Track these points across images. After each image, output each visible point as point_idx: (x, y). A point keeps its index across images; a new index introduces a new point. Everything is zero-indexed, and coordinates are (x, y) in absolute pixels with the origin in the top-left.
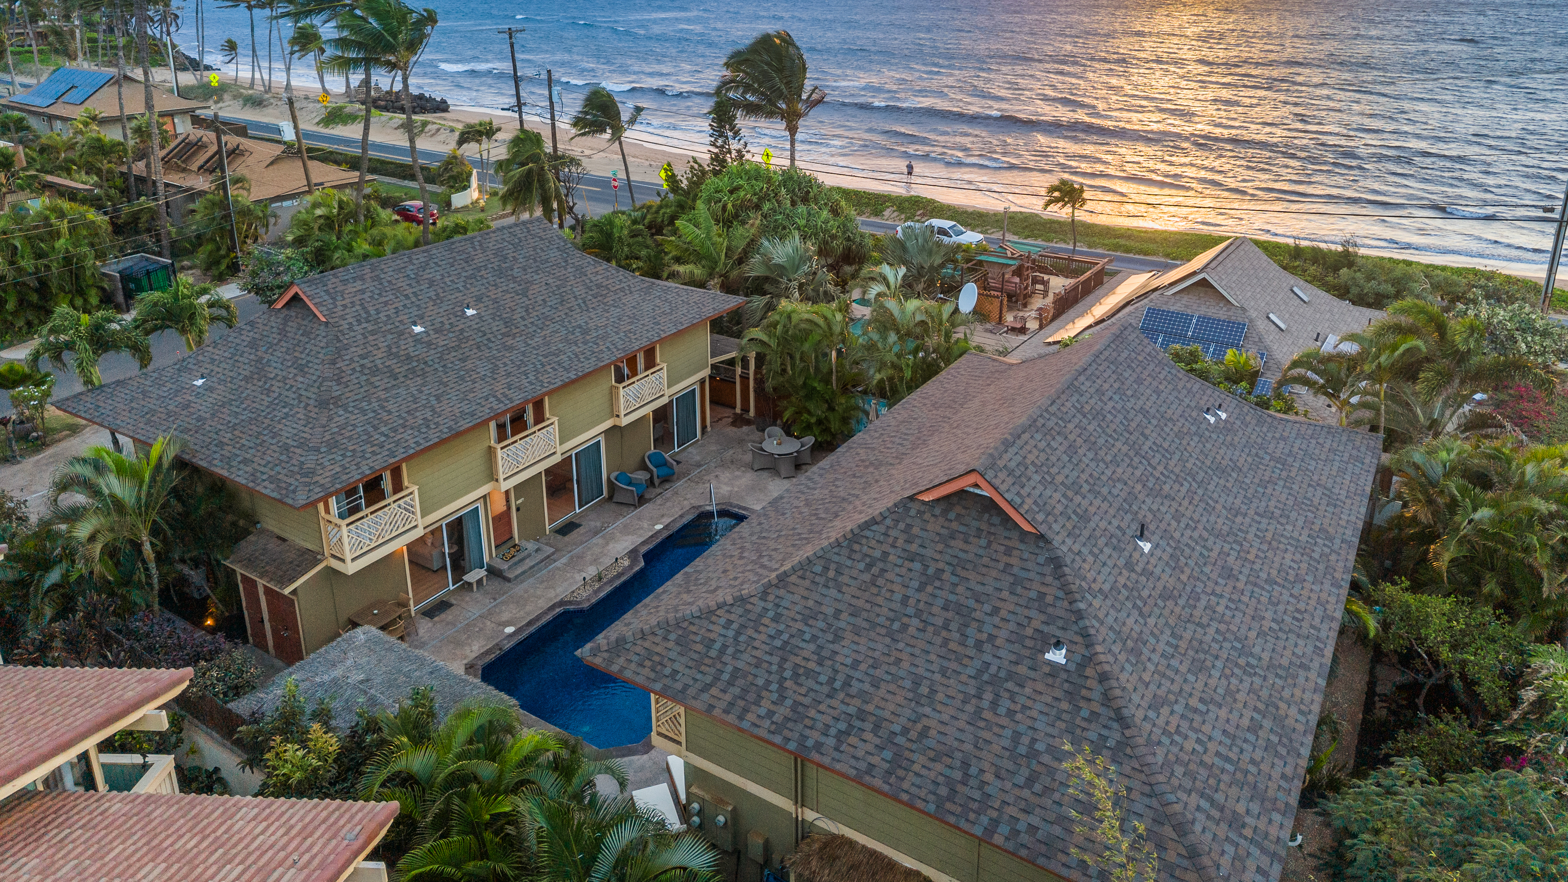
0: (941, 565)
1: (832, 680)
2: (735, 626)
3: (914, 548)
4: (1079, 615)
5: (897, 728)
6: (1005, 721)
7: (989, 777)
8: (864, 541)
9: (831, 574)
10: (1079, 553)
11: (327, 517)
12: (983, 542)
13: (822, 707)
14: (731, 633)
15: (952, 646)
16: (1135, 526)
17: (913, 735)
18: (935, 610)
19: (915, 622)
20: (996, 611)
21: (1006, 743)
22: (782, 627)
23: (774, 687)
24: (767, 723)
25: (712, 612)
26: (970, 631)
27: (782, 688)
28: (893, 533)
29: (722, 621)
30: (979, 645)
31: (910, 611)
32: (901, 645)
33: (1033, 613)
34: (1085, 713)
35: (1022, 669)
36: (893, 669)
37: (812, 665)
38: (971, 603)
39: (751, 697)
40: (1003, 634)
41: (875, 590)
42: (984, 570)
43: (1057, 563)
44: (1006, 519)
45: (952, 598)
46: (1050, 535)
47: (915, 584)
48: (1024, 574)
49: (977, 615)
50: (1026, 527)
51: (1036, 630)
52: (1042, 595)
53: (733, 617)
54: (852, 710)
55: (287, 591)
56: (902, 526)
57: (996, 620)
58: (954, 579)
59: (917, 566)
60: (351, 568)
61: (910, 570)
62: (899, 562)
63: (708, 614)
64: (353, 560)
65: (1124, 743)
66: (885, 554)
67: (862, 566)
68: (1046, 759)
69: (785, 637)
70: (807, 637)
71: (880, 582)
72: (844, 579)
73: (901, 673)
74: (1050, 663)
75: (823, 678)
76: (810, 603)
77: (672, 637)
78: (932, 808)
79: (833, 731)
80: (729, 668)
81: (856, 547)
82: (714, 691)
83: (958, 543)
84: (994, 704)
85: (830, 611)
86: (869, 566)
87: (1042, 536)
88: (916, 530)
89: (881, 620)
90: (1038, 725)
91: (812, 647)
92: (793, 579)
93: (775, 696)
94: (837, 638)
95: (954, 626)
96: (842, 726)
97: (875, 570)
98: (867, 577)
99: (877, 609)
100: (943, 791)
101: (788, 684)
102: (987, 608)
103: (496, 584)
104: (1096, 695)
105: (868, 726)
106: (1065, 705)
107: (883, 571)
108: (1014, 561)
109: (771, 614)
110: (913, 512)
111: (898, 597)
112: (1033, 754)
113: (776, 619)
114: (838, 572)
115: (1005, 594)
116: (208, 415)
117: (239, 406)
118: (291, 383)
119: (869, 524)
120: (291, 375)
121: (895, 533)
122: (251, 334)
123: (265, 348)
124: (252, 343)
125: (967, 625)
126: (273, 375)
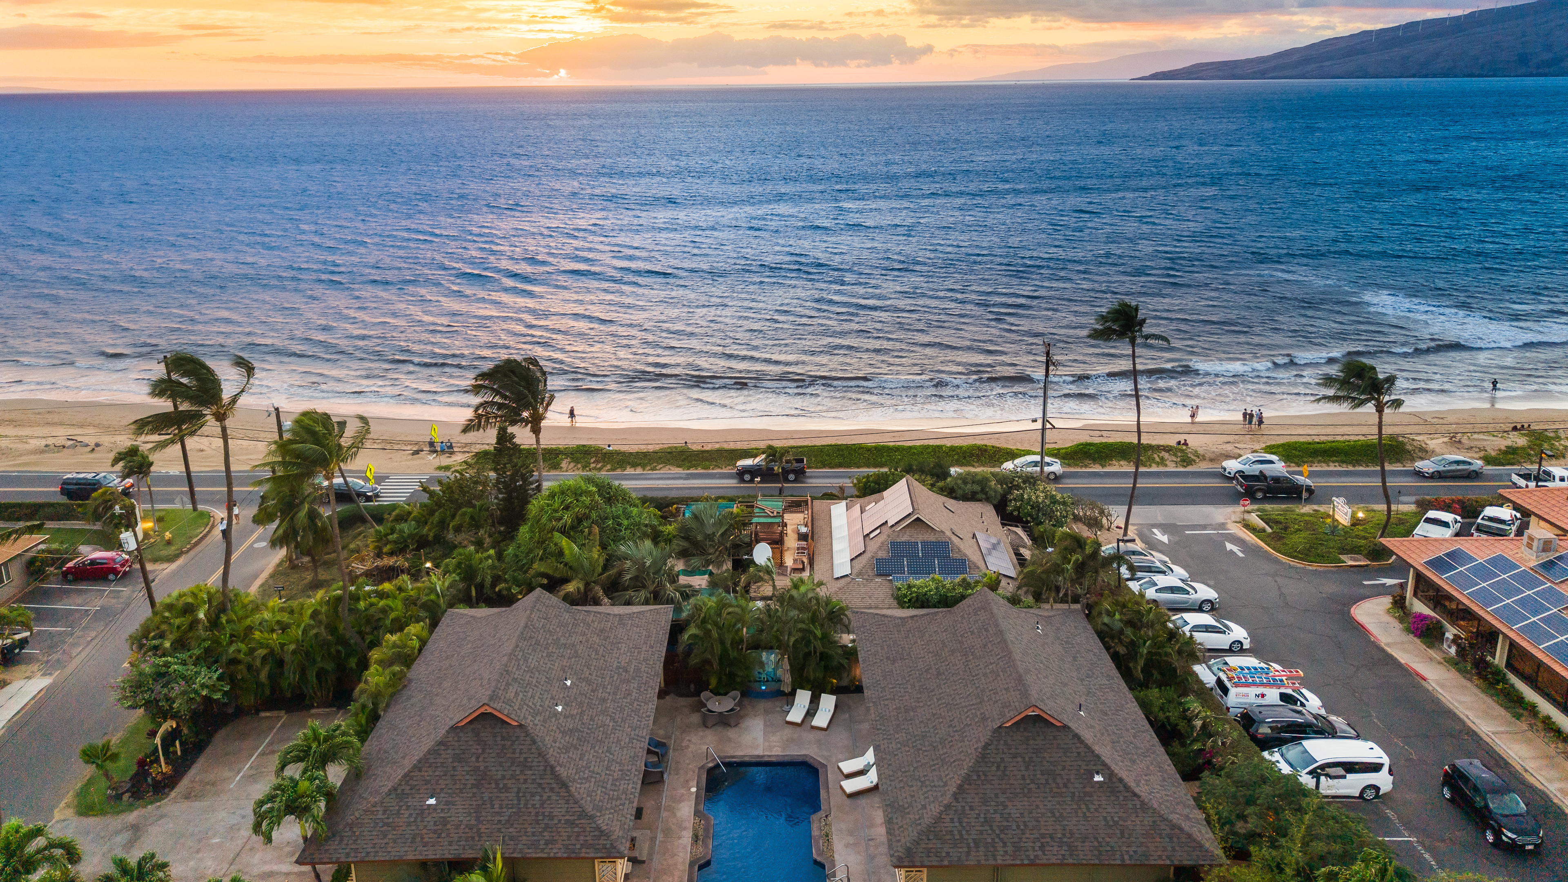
0: (1030, 755)
1: (1018, 827)
2: (956, 820)
3: (1013, 751)
4: (1099, 758)
5: (1059, 836)
6: (1097, 814)
7: (1108, 839)
8: (988, 755)
9: (983, 778)
12: (1043, 737)
13: (1024, 840)
14: (957, 824)
15: (1055, 790)
17: (1068, 835)
18: (1039, 776)
19: (1032, 786)
20: (1064, 768)
21: (1103, 823)
22: (977, 812)
23: (997, 840)
24: (1007, 857)
25: (940, 818)
26: (1058, 780)
27: (1001, 840)
30: (1065, 786)
31: (1028, 781)
32: (1034, 799)
33: (1080, 763)
34: (1121, 798)
35: (1088, 789)
36: (1039, 811)
37: (1005, 824)
38: (1052, 767)
40: (1072, 777)
41: (1007, 778)
42: (1049, 751)
43: (1077, 736)
44: (1048, 722)
45: (1043, 768)
46: (1066, 723)
47: (1024, 768)
48: (1066, 746)
49: (1057, 772)
50: (1059, 724)
51: (1084, 770)
52: (1079, 753)
54: (1037, 836)
56: (1002, 742)
57: (1067, 771)
58: (1039, 759)
59: (1019, 759)
61: (1017, 762)
62: (1010, 760)
63: (939, 819)
65: (1143, 803)
66: (1002, 758)
67: (994, 768)
68: (1121, 823)
69: (982, 815)
70: (992, 811)
71: (1007, 773)
72: (990, 778)
73: (1043, 811)
74: (1098, 782)
75: (1014, 827)
76: (982, 795)
78: (1097, 862)
80: (970, 841)
81: (986, 760)
83: (1031, 742)
84: (1088, 809)
85: (994, 796)
86: (998, 768)
87: (1065, 726)
88: (1010, 743)
89: (1018, 791)
90: (1110, 810)
91: (998, 815)
92: (965, 786)
93: (1001, 844)
94: (1005, 807)
95: (1050, 781)
96: (1039, 844)
97: (1002, 768)
98: (1000, 773)
99: (1013, 786)
100: (1096, 853)
101: (1002, 836)
102: (1060, 767)
104: (1121, 788)
105: (1048, 839)
106: (1113, 798)
107: (1005, 767)
108: (1059, 741)
109: (967, 808)
110: (1005, 735)
111: (1019, 777)
112: (1116, 823)
113: (971, 808)
114: (986, 776)
115: (1064, 759)
116: (473, 822)
117: (493, 807)
118: (522, 777)
119: (986, 746)
120: (518, 772)
121: (1001, 747)
122: (449, 751)
123: (473, 759)
124: (458, 759)
125: (1054, 779)
126: (499, 777)
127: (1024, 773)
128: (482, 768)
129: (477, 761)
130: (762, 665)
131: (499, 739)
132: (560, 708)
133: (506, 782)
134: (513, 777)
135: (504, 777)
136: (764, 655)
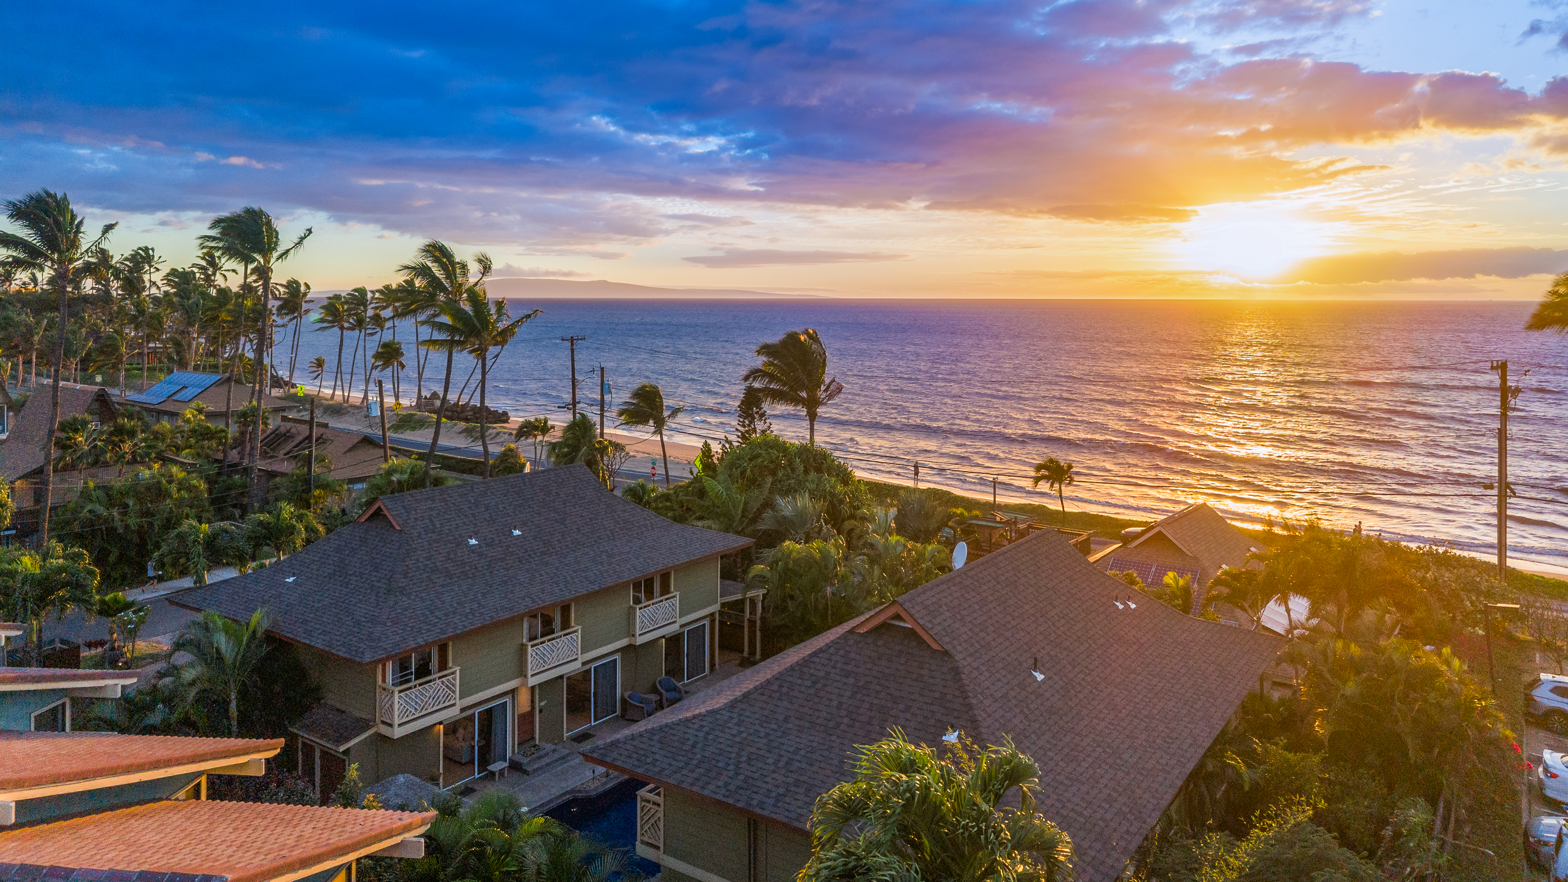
0: (869, 679)
1: (777, 762)
3: (849, 668)
4: (970, 707)
8: (812, 665)
9: (784, 690)
10: (977, 668)
11: (383, 685)
12: (902, 661)
13: (768, 779)
14: (701, 734)
16: (1032, 661)
18: (863, 711)
19: (846, 720)
22: (742, 729)
23: (732, 767)
25: (689, 720)
28: (834, 658)
29: (696, 726)
31: (843, 713)
32: (834, 738)
33: (936, 708)
36: (826, 753)
37: (763, 753)
38: (889, 704)
39: (713, 774)
41: (816, 700)
42: (901, 680)
43: (956, 672)
44: (921, 642)
45: (875, 701)
46: (953, 652)
47: (848, 694)
48: (931, 681)
49: (893, 713)
50: (935, 646)
51: (939, 720)
52: (944, 695)
53: (705, 723)
54: (790, 780)
55: (342, 749)
56: (842, 652)
57: (908, 716)
58: (879, 688)
59: (851, 680)
60: (398, 733)
61: (845, 684)
62: (838, 678)
63: (686, 722)
64: (400, 725)
66: (828, 673)
67: (808, 683)
69: (744, 735)
70: (763, 735)
71: (822, 693)
72: (794, 693)
73: (831, 755)
75: (770, 761)
76: (766, 713)
77: (656, 737)
79: (774, 794)
80: (698, 757)
81: (806, 670)
82: (684, 772)
83: (883, 662)
85: (781, 718)
86: (815, 683)
87: (946, 653)
89: (821, 721)
91: (765, 741)
92: (755, 695)
93: (731, 774)
94: (785, 735)
95: (876, 721)
96: (782, 791)
97: (819, 686)
98: (812, 691)
99: (816, 713)
101: (743, 765)
102: (901, 707)
103: (516, 775)
105: (802, 790)
107: (825, 685)
108: (924, 672)
109: (735, 721)
110: (851, 642)
111: (835, 703)
113: (738, 724)
114: (790, 689)
115: (916, 696)
116: (296, 602)
117: (322, 595)
118: (367, 578)
119: (816, 653)
120: (367, 571)
121: (837, 658)
122: (337, 543)
124: (337, 550)
125: (885, 720)
127: (844, 700)
128: (347, 562)
129: (348, 555)
131: (378, 539)
132: (473, 542)
133: (352, 578)
134: (361, 575)
135: (354, 573)
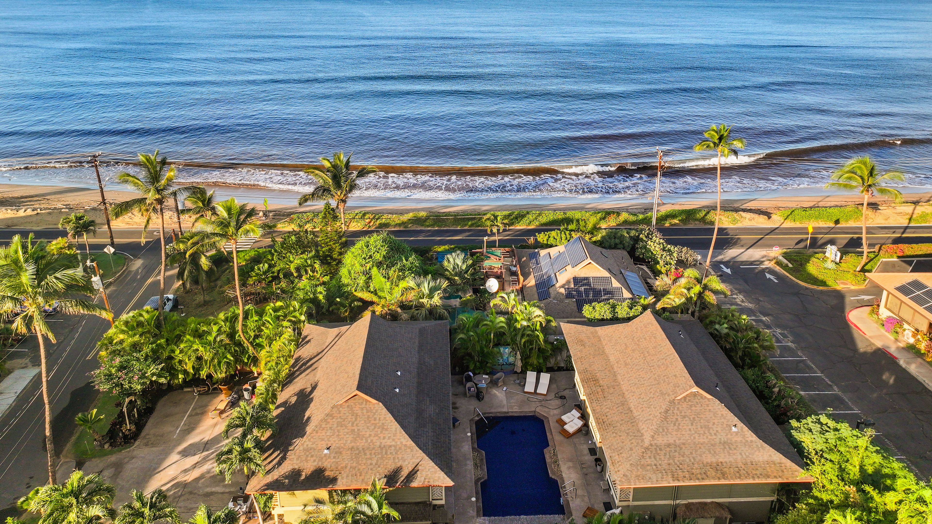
2: (652, 457)
3: (683, 414)
6: (736, 451)
9: (666, 430)
12: (700, 405)
14: (653, 459)
15: (709, 437)
19: (696, 434)
20: (714, 424)
26: (711, 431)
30: (715, 434)
31: (693, 432)
33: (723, 420)
34: (749, 441)
37: (683, 459)
40: (720, 429)
41: (680, 431)
42: (705, 413)
44: (702, 396)
47: (691, 425)
48: (715, 411)
49: (710, 426)
50: (710, 397)
51: (726, 425)
52: (724, 415)
53: (649, 455)
54: (701, 465)
56: (677, 409)
57: (716, 426)
58: (699, 419)
59: (687, 419)
62: (682, 419)
63: (642, 457)
66: (676, 419)
67: (672, 425)
68: (751, 456)
69: (668, 454)
70: (674, 452)
71: (680, 427)
72: (670, 430)
73: (705, 451)
74: (734, 432)
75: (689, 461)
76: (666, 442)
77: (639, 468)
81: (668, 420)
83: (693, 408)
84: (730, 449)
85: (672, 442)
86: (675, 425)
88: (681, 409)
89: (688, 438)
90: (743, 449)
91: (678, 454)
92: (656, 436)
94: (682, 449)
97: (677, 424)
98: (676, 427)
99: (684, 436)
100: (738, 475)
102: (712, 423)
104: (749, 435)
106: (744, 441)
107: (679, 424)
108: (710, 408)
109: (658, 449)
110: (678, 404)
111: (688, 430)
112: (747, 456)
113: (661, 450)
115: (714, 418)
116: (354, 464)
117: (365, 454)
118: (382, 436)
119: (667, 411)
120: (379, 432)
121: (675, 411)
122: (334, 420)
123: (350, 424)
124: (340, 424)
125: (709, 430)
126: (368, 435)
127: (690, 427)
128: (356, 430)
129: (352, 425)
130: (502, 356)
131: (365, 411)
132: (397, 390)
133: (372, 438)
134: (376, 435)
135: (370, 435)
136: (502, 349)
